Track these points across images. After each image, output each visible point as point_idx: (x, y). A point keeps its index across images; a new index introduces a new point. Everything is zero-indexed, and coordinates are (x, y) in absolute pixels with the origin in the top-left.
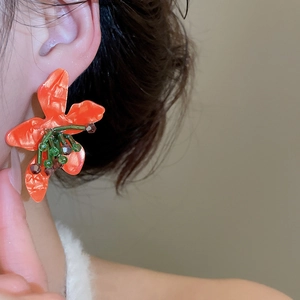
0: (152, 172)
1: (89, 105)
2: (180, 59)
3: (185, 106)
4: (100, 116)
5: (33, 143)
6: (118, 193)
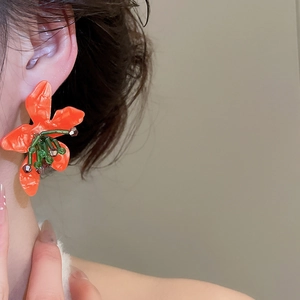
4: (81, 120)
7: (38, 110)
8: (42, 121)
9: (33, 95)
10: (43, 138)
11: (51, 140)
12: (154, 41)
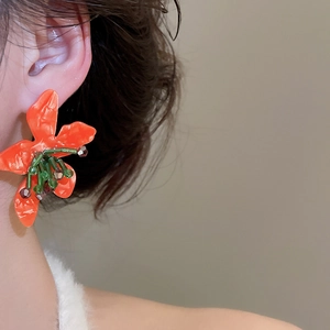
0: (135, 196)
2: (167, 79)
3: (171, 127)
4: (91, 138)
5: (22, 165)
6: (96, 217)
7: (41, 123)
8: (45, 137)
9: (36, 106)
10: (46, 158)
11: (56, 160)
12: (184, 64)
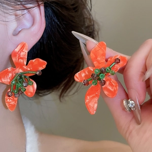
1: (39, 61)
5: (9, 80)
6: (60, 101)
7: (19, 59)
11: (25, 77)
